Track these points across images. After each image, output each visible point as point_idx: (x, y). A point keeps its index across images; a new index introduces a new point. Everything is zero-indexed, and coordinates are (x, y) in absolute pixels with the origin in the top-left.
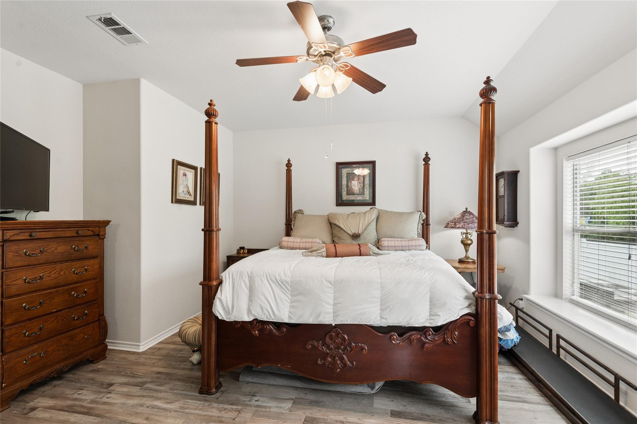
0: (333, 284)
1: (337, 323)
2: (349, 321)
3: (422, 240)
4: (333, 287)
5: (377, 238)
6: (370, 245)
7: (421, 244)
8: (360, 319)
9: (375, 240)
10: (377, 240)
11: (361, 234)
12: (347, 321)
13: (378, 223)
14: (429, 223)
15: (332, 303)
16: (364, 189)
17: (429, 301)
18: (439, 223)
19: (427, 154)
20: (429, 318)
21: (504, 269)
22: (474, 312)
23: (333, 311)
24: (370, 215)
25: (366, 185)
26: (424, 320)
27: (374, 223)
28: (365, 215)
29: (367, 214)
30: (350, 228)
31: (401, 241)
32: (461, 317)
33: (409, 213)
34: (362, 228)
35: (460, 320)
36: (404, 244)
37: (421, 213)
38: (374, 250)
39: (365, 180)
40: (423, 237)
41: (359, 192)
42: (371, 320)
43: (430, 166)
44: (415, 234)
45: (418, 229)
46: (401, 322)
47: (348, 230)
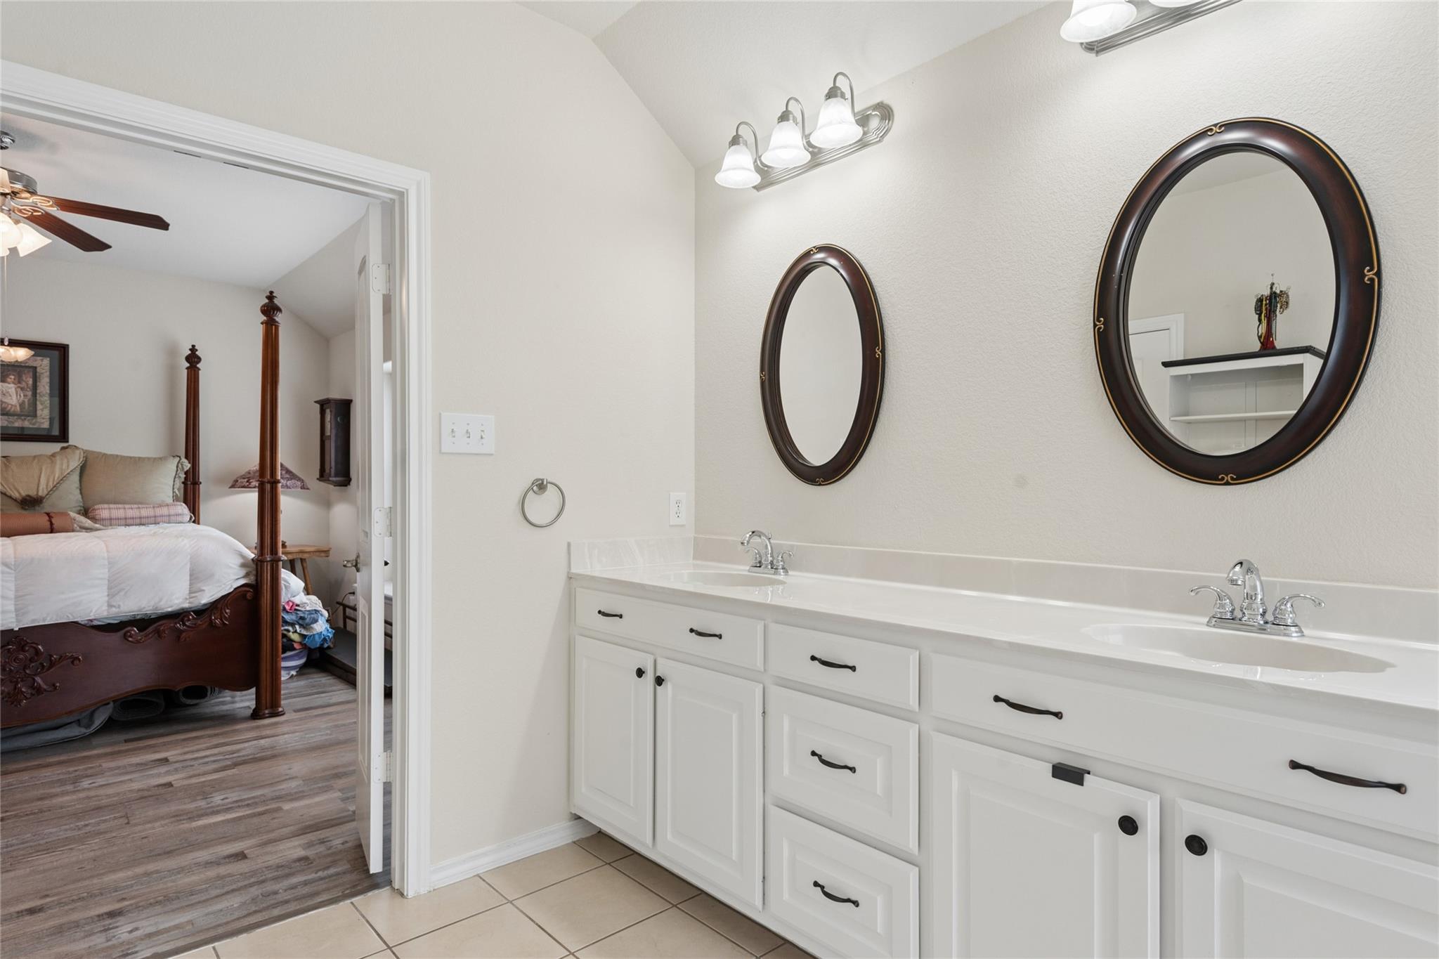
0: (13, 567)
1: (23, 625)
2: (48, 619)
3: (181, 505)
4: (13, 572)
5: (81, 504)
6: (73, 514)
7: (180, 512)
8: (70, 613)
9: (79, 508)
10: (82, 508)
11: (44, 498)
12: (44, 620)
13: (85, 478)
14: (199, 479)
15: (13, 597)
16: (36, 405)
17: (189, 574)
18: (219, 480)
19: (193, 349)
20: (188, 597)
21: (328, 551)
22: (254, 583)
23: (15, 609)
24: (65, 461)
25: (41, 396)
26: (181, 600)
27: (76, 477)
28: (52, 462)
29: (58, 457)
30: (14, 486)
31: (139, 508)
32: (235, 589)
33: (155, 459)
34: (47, 486)
35: (234, 593)
36: (144, 512)
37: (180, 459)
38: (82, 522)
39: (38, 384)
40: (185, 502)
41: (21, 409)
42: (91, 611)
43: (200, 372)
44: (169, 497)
45: (173, 489)
46: (144, 608)
47: (11, 490)
